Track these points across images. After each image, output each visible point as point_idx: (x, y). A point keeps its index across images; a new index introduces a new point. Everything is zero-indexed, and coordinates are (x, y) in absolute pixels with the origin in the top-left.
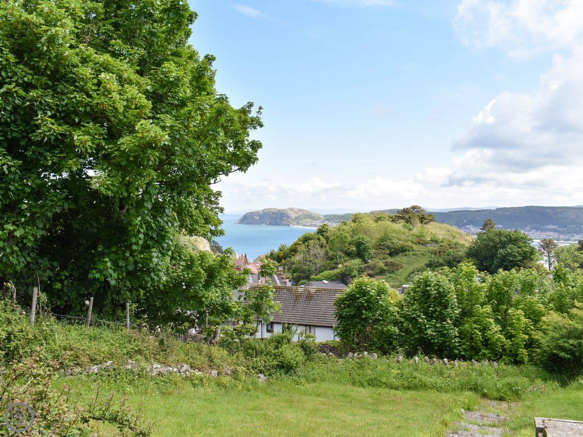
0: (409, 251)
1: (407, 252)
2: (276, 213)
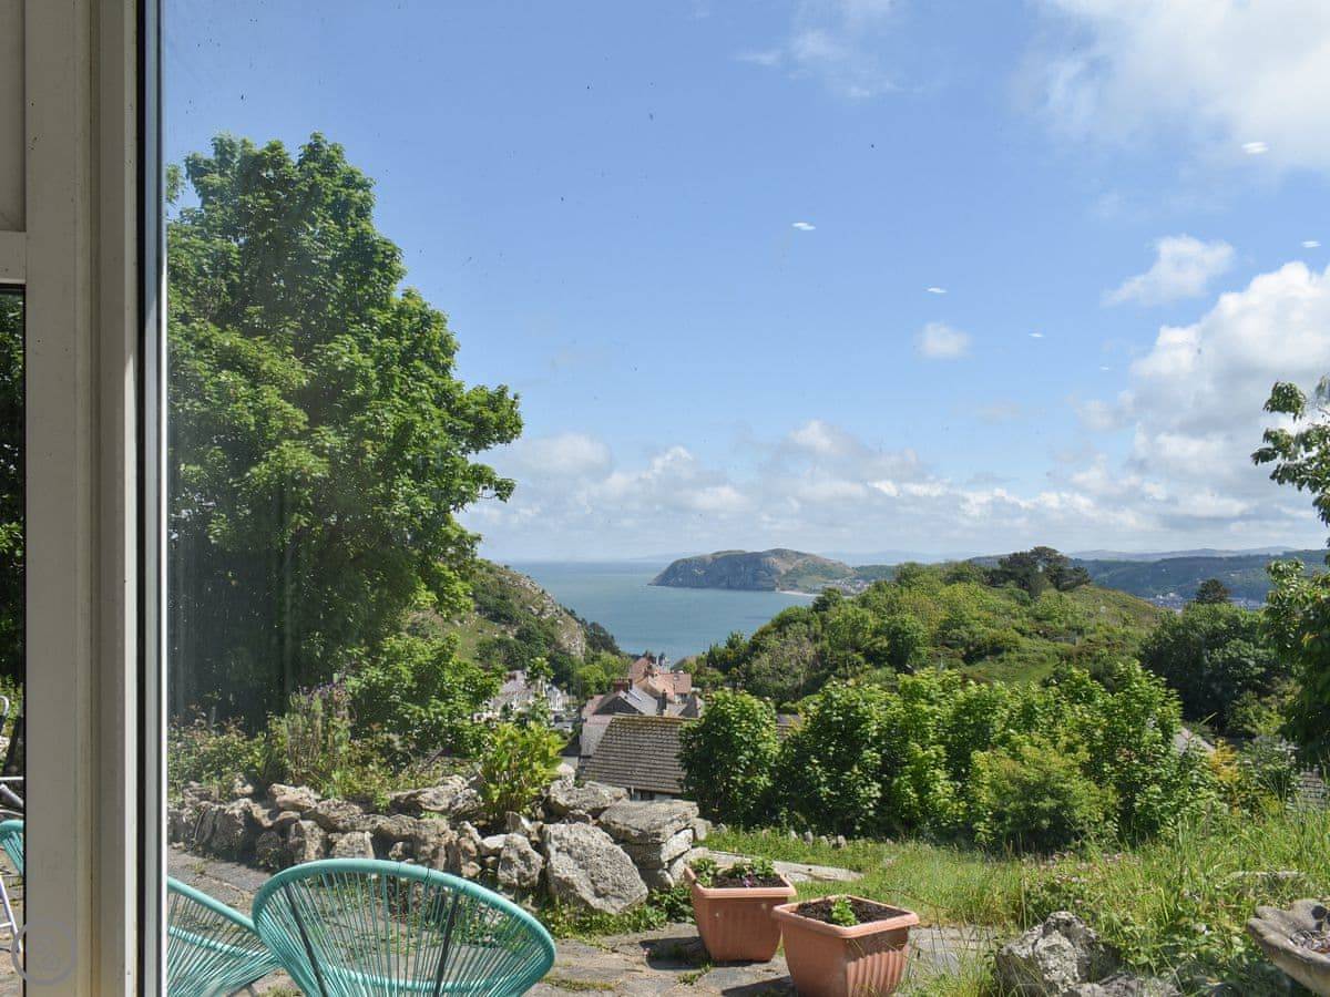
0: (1009, 650)
1: (1005, 653)
2: (744, 561)
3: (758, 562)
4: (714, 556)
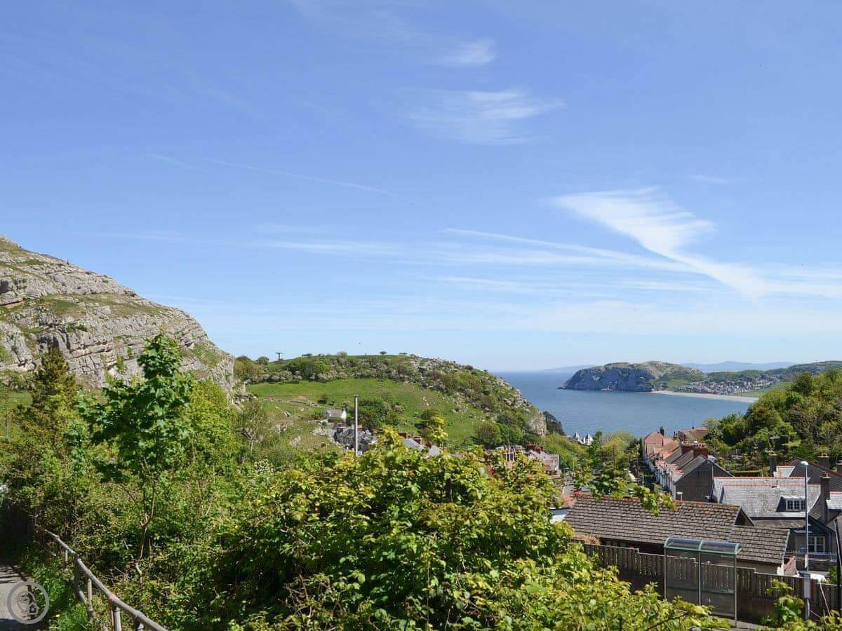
2: (629, 370)
3: (639, 370)
4: (606, 367)
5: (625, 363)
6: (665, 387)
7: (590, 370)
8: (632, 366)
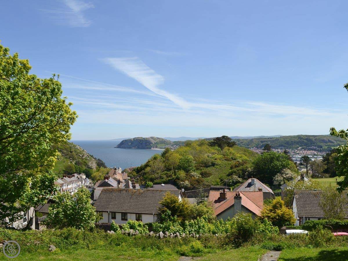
1: (216, 165)
2: (143, 140)
3: (146, 140)
4: (134, 139)
5: (141, 137)
6: (156, 147)
7: (127, 140)
8: (144, 138)
